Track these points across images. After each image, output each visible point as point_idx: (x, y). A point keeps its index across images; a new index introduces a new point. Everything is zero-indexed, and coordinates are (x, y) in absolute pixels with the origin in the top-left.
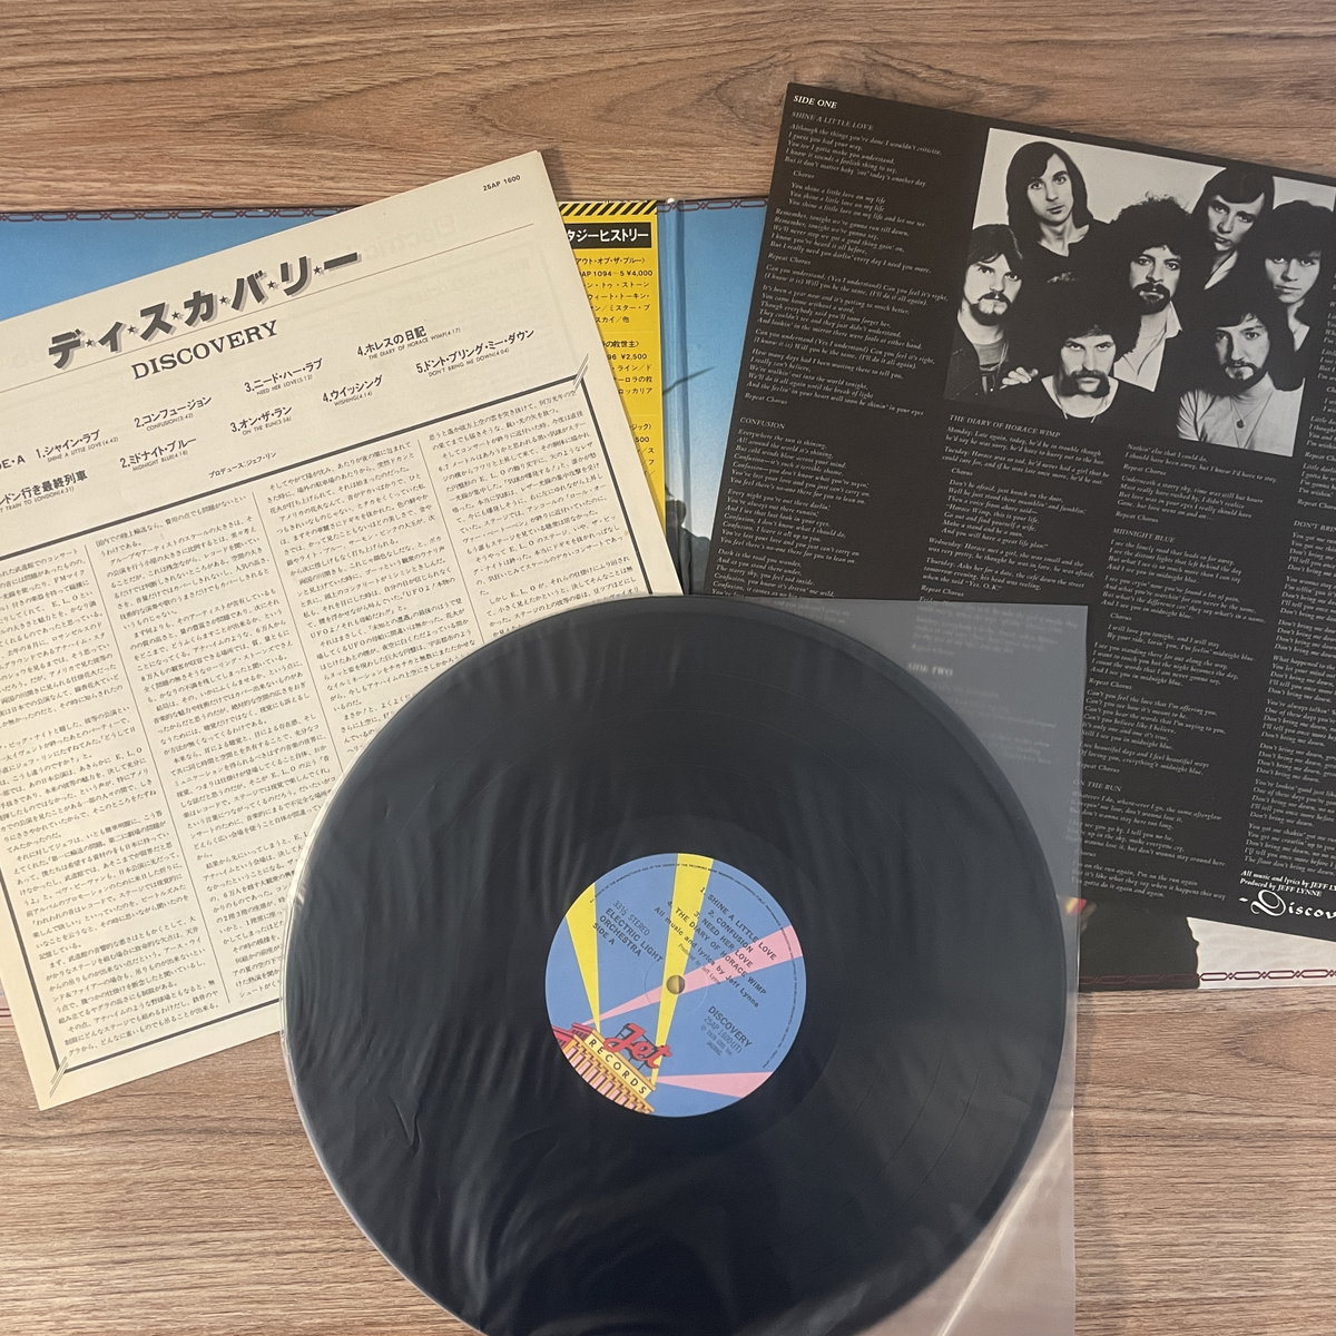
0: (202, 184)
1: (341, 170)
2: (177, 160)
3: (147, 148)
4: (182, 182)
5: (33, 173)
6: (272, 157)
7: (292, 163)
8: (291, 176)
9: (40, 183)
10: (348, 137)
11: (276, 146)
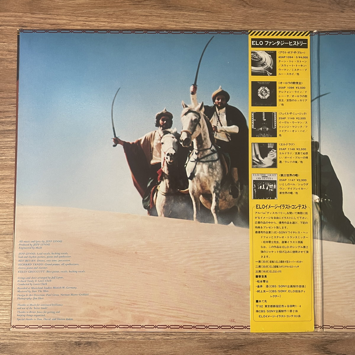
0: (141, 24)
1: (191, 19)
2: (132, 15)
3: (121, 11)
4: (134, 23)
5: (80, 19)
6: (167, 14)
7: (174, 16)
8: (173, 21)
9: (82, 22)
10: (194, 7)
11: (168, 10)
